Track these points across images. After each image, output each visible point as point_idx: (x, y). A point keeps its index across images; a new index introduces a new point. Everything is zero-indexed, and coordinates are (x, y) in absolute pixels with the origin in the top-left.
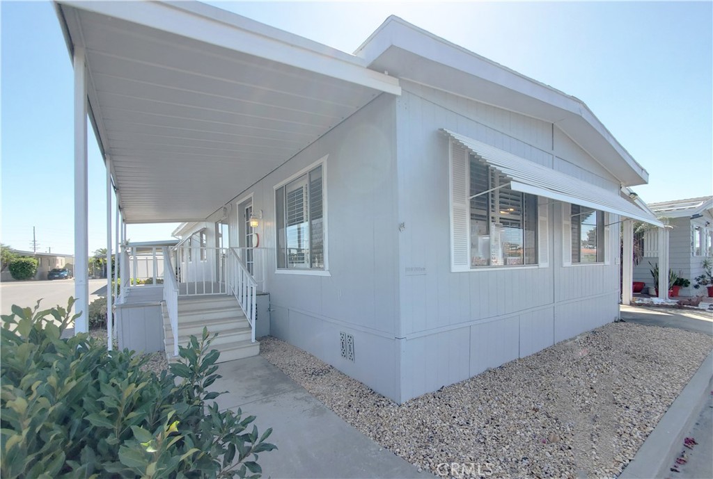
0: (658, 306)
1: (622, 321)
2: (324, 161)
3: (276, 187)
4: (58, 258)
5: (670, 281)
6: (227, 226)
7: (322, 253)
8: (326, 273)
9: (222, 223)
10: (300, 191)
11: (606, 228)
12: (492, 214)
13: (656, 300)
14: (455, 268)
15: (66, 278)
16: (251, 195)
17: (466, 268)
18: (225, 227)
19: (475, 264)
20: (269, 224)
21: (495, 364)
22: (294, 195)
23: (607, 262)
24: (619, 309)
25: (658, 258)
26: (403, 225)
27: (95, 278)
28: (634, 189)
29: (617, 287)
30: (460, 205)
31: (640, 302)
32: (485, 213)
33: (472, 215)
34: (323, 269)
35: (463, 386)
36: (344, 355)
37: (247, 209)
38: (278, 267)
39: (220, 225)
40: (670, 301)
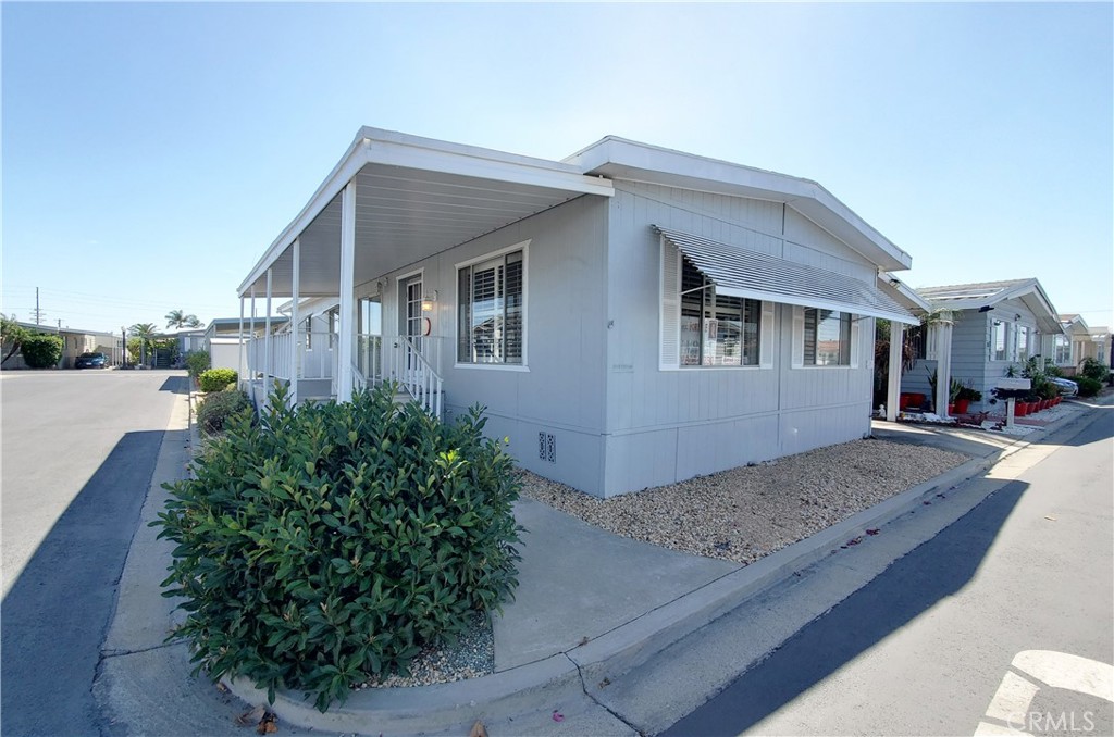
0: (929, 424)
1: (871, 437)
2: (525, 245)
3: (459, 266)
4: (86, 336)
5: (951, 392)
6: (379, 305)
7: (520, 345)
8: (523, 368)
9: (371, 300)
10: (490, 273)
11: (853, 324)
12: (705, 309)
13: (930, 417)
14: (663, 367)
15: (102, 366)
16: (421, 270)
17: (676, 367)
18: (376, 306)
19: (686, 363)
20: (446, 308)
21: (705, 472)
22: (481, 277)
23: (854, 365)
24: (870, 425)
25: (937, 362)
26: (612, 323)
27: (145, 369)
28: (898, 275)
29: (867, 397)
30: (671, 300)
31: (909, 418)
32: (698, 308)
33: (683, 310)
34: (520, 363)
35: (668, 488)
36: (542, 457)
37: (411, 288)
38: (459, 360)
39: (365, 303)
40: (949, 418)
